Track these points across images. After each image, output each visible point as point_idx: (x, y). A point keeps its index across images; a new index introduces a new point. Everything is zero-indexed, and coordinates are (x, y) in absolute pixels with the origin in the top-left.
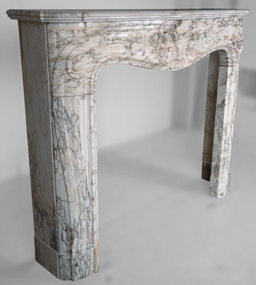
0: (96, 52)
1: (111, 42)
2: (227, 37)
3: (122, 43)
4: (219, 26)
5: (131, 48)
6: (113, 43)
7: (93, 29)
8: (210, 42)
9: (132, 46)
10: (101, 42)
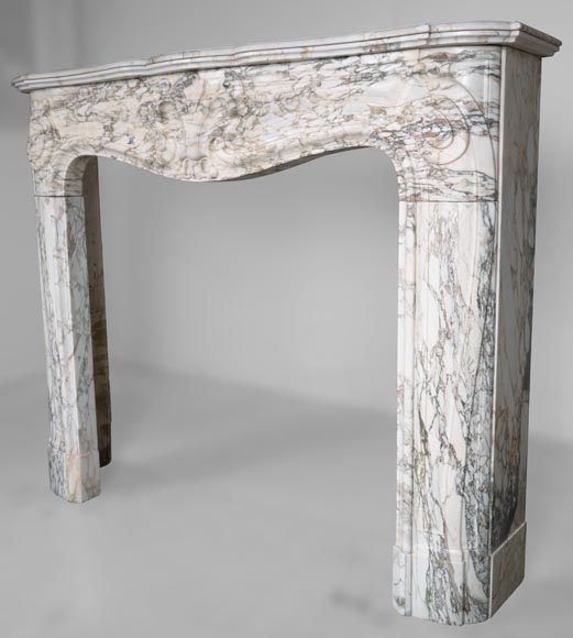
0: (62, 134)
1: (83, 119)
2: (382, 111)
3: (98, 120)
4: (348, 81)
5: (113, 130)
6: (86, 121)
7: (56, 99)
8: (311, 124)
9: (114, 126)
10: (67, 118)
